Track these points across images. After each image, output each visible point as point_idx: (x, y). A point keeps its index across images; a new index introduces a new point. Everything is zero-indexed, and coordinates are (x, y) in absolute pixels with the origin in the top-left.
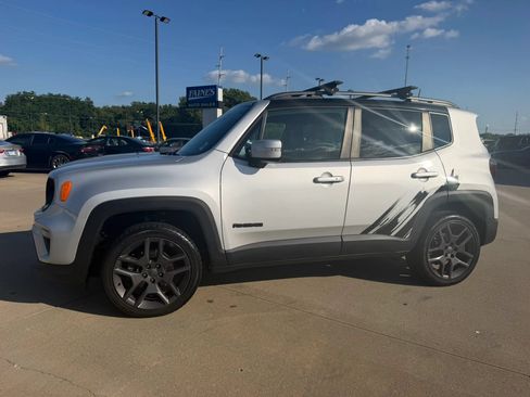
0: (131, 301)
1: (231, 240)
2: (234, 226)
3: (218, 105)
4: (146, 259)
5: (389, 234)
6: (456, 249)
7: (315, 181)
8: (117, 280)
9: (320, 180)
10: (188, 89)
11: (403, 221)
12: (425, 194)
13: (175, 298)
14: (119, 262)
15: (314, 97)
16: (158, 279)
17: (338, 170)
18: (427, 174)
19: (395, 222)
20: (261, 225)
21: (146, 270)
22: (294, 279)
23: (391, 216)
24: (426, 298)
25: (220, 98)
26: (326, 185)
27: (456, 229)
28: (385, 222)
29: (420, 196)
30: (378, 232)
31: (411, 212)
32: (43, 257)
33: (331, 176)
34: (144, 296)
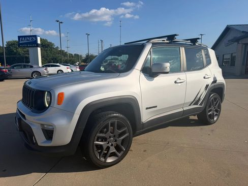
0: (103, 159)
2: (147, 108)
4: (109, 134)
5: (197, 104)
6: (215, 108)
7: (175, 82)
9: (178, 81)
10: (19, 37)
11: (202, 98)
12: (208, 85)
13: (122, 152)
14: (96, 138)
16: (114, 143)
17: (182, 76)
18: (208, 77)
19: (200, 99)
20: (156, 107)
21: (108, 140)
23: (198, 96)
25: (39, 42)
26: (180, 84)
27: (215, 99)
28: (197, 99)
30: (194, 104)
31: (205, 93)
32: (44, 142)
33: (180, 80)
34: (109, 154)
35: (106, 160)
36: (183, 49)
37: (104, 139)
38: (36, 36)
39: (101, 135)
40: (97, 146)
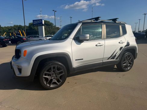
0: (48, 85)
1: (75, 64)
2: (76, 60)
3: (43, 25)
4: (52, 72)
5: (114, 59)
6: (128, 62)
7: (96, 45)
8: (44, 79)
9: (98, 45)
10: (33, 21)
11: (117, 55)
12: (122, 47)
13: (60, 83)
14: (44, 74)
15: (93, 21)
16: (55, 77)
17: (102, 42)
18: (122, 42)
19: (115, 55)
20: (83, 59)
21: (52, 75)
22: (94, 73)
23: (115, 54)
24: (124, 75)
25: (43, 23)
26: (99, 47)
27: (129, 56)
28: (113, 56)
29: (121, 48)
30: (111, 59)
31: (119, 52)
32: (18, 74)
33: (100, 44)
34: (52, 83)
35: (50, 86)
36: (105, 25)
37: (49, 75)
38: (41, 20)
39: (47, 73)
40: (45, 78)
